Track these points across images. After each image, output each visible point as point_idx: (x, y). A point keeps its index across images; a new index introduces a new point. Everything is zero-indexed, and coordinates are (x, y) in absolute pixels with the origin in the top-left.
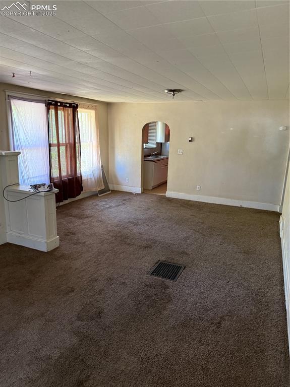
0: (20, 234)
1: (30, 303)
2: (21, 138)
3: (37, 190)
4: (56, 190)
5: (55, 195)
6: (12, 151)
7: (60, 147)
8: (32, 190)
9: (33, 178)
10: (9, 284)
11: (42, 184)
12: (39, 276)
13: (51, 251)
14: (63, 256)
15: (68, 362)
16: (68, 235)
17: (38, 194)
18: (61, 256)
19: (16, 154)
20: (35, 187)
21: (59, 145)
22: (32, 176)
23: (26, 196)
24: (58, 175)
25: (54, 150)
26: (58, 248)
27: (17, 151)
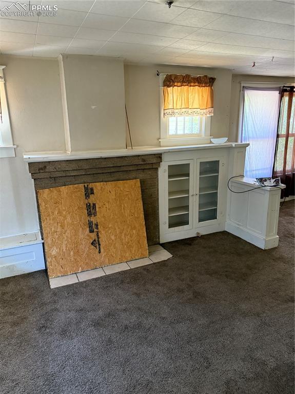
0: (238, 225)
1: (246, 297)
2: (249, 129)
3: (263, 183)
4: (283, 186)
5: (280, 191)
6: (239, 142)
7: (289, 138)
8: (257, 183)
9: (256, 170)
10: (226, 271)
11: (268, 178)
12: (256, 273)
13: (269, 249)
14: (281, 259)
15: (284, 379)
16: (288, 237)
17: (263, 188)
18: (279, 258)
19: (244, 145)
20: (261, 180)
21: (287, 136)
22: (254, 169)
23: (251, 189)
24: (282, 169)
25: (282, 141)
26: (275, 248)
27: (243, 143)
